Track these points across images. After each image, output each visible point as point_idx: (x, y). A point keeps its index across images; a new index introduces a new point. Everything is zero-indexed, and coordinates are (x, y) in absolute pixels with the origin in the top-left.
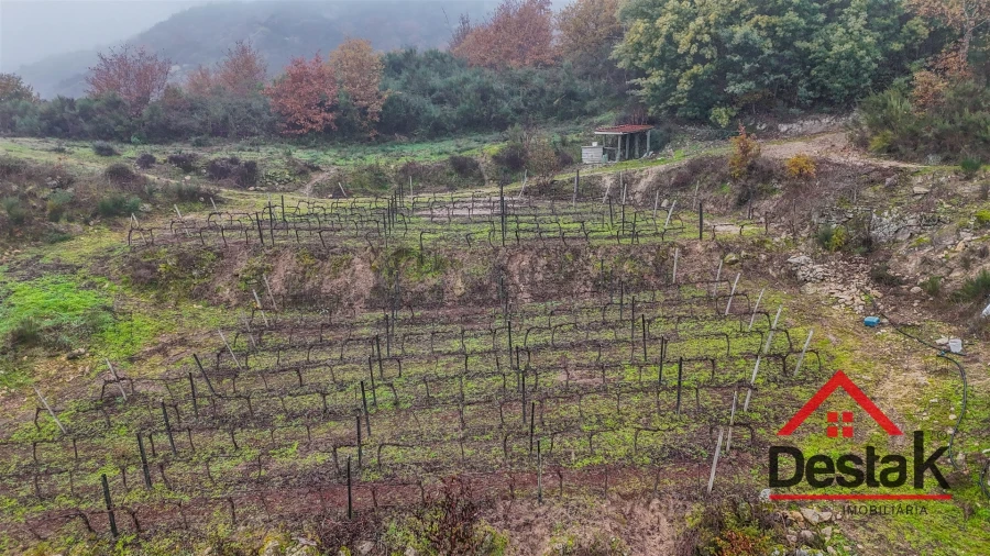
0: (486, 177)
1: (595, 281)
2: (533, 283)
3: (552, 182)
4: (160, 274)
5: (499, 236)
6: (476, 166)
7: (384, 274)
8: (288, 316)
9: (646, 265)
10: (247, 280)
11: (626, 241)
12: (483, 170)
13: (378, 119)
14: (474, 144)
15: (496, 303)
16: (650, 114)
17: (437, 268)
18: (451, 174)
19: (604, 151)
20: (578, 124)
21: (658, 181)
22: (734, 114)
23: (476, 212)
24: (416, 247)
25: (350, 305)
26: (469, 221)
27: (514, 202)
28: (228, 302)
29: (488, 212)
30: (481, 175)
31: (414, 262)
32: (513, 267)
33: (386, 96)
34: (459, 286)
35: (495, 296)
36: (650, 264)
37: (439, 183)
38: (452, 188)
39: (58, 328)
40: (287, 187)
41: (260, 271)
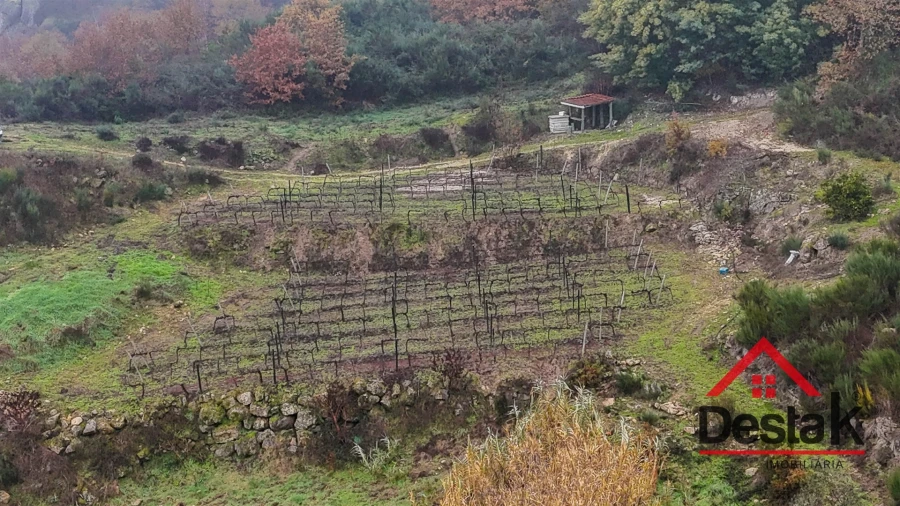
0: (456, 149)
1: (545, 247)
2: (498, 250)
3: (519, 155)
4: (210, 247)
5: (470, 212)
6: (447, 137)
7: (381, 245)
8: (313, 277)
9: (585, 233)
10: (276, 251)
11: (571, 215)
12: (453, 142)
13: (345, 87)
14: (442, 113)
15: (469, 265)
16: (614, 84)
17: (422, 239)
18: (423, 147)
19: (571, 121)
20: (548, 87)
21: (612, 156)
22: (687, 88)
23: (449, 188)
24: (405, 223)
25: (358, 269)
26: (444, 197)
27: (482, 176)
28: (264, 268)
29: (460, 188)
30: (451, 147)
31: (404, 234)
32: (481, 237)
33: (353, 64)
34: (440, 254)
35: (468, 260)
36: (589, 233)
37: (412, 155)
38: (424, 160)
39: (160, 287)
40: (272, 165)
41: (286, 244)
